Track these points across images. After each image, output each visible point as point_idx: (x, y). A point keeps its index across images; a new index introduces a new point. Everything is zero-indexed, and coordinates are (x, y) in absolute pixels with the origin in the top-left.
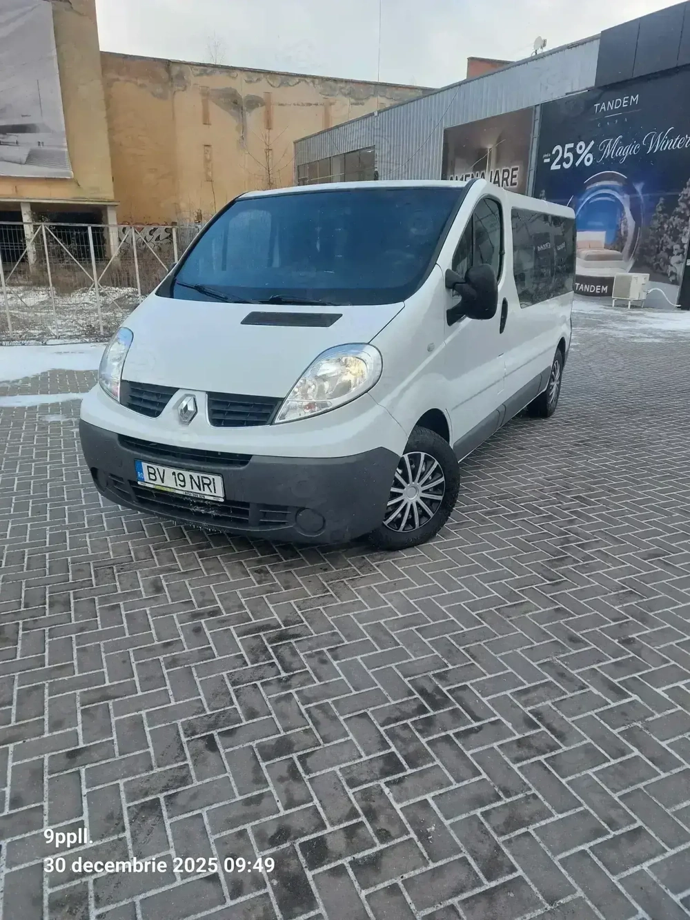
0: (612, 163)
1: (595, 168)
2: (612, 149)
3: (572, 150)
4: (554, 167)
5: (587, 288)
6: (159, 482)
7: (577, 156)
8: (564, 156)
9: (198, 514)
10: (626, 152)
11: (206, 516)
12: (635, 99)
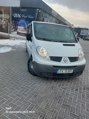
0: (23, 18)
1: (21, 18)
2: (23, 16)
3: (17, 15)
4: (15, 16)
5: (22, 34)
6: (62, 72)
7: (18, 16)
8: (16, 15)
9: (65, 76)
10: (26, 17)
11: (67, 76)
12: (26, 10)
